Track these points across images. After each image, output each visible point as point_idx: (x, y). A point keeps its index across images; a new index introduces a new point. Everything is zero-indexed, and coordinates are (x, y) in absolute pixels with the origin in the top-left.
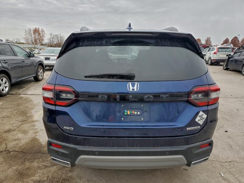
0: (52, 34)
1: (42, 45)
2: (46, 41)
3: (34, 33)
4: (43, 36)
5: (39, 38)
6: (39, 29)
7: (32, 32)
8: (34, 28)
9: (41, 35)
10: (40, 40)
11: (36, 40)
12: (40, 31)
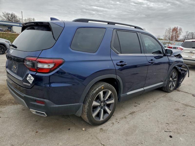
0: (188, 31)
1: (177, 41)
2: (181, 37)
3: (173, 31)
4: (180, 33)
5: (175, 35)
6: (177, 28)
7: (171, 31)
8: (174, 27)
9: (178, 33)
10: (175, 37)
11: (172, 37)
12: (178, 29)
